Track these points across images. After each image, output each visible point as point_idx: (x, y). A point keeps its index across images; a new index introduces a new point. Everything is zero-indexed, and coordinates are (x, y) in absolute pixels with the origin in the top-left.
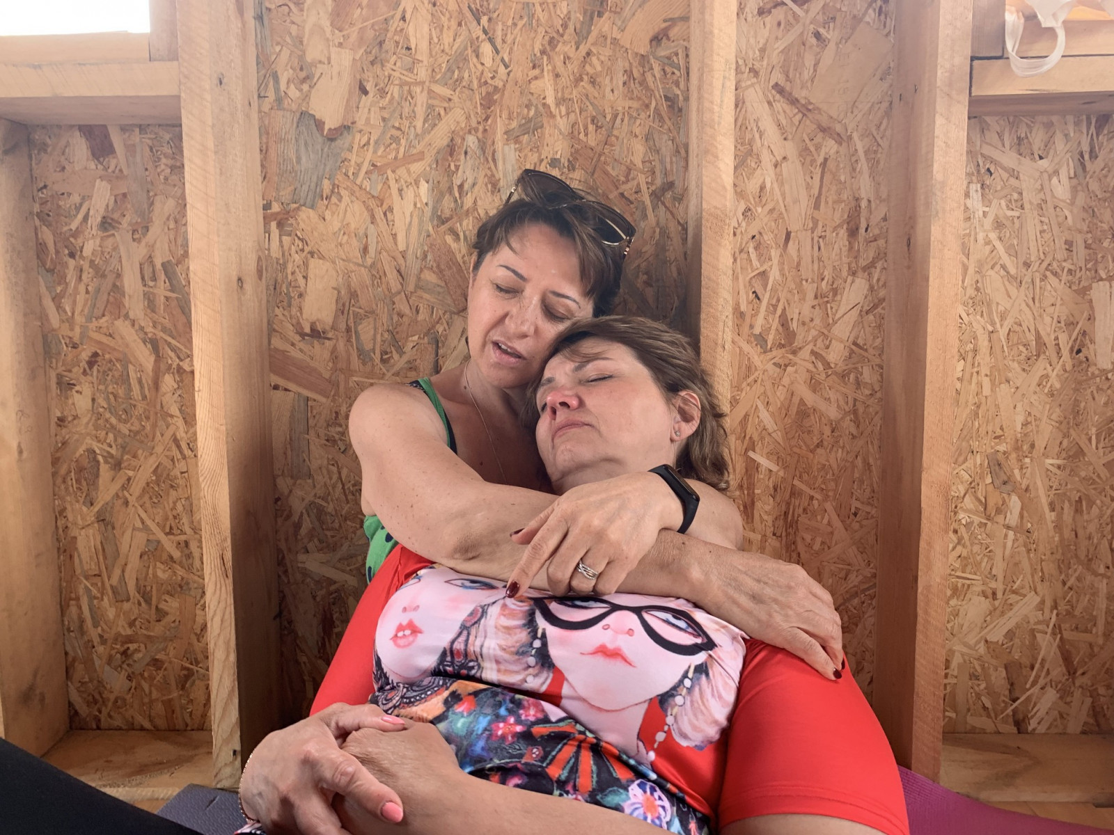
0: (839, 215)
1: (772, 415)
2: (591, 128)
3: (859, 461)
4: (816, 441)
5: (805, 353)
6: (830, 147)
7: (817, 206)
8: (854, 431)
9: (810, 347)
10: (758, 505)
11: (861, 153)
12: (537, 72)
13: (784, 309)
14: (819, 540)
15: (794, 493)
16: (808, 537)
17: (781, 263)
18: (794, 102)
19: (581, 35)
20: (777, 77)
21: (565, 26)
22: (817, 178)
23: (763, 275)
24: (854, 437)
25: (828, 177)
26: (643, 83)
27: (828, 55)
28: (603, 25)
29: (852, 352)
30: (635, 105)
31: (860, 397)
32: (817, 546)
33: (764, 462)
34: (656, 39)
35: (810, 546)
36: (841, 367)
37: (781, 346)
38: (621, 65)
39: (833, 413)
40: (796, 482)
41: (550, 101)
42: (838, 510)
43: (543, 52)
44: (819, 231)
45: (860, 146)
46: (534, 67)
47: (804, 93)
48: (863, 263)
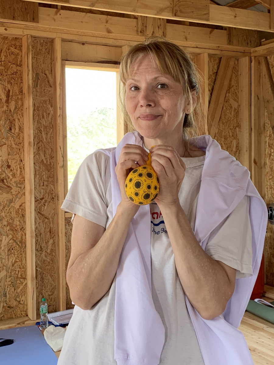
0: (48, 230)
1: (40, 262)
2: (10, 220)
3: (53, 267)
4: (46, 265)
5: (44, 251)
6: (47, 220)
7: (45, 229)
8: (52, 263)
9: (45, 250)
10: (38, 276)
11: (51, 221)
12: (2, 212)
13: (41, 245)
14: (47, 281)
15: (43, 274)
16: (45, 280)
17: (40, 238)
18: (41, 214)
19: (8, 206)
20: (38, 210)
21: (6, 205)
22: (45, 225)
23: (38, 240)
24: (52, 264)
25: (46, 225)
26: (18, 212)
27: (46, 207)
28: (12, 204)
29: (51, 250)
30: (17, 216)
31: (52, 257)
32: (47, 282)
33: (39, 269)
34: (20, 206)
35: (46, 282)
36: (49, 253)
37: (41, 251)
38: (15, 210)
39: (49, 260)
40: (44, 272)
41: (4, 216)
42: (50, 276)
43: (3, 209)
44: (45, 233)
45: (51, 220)
46: (1, 211)
47: (43, 213)
48: (52, 237)
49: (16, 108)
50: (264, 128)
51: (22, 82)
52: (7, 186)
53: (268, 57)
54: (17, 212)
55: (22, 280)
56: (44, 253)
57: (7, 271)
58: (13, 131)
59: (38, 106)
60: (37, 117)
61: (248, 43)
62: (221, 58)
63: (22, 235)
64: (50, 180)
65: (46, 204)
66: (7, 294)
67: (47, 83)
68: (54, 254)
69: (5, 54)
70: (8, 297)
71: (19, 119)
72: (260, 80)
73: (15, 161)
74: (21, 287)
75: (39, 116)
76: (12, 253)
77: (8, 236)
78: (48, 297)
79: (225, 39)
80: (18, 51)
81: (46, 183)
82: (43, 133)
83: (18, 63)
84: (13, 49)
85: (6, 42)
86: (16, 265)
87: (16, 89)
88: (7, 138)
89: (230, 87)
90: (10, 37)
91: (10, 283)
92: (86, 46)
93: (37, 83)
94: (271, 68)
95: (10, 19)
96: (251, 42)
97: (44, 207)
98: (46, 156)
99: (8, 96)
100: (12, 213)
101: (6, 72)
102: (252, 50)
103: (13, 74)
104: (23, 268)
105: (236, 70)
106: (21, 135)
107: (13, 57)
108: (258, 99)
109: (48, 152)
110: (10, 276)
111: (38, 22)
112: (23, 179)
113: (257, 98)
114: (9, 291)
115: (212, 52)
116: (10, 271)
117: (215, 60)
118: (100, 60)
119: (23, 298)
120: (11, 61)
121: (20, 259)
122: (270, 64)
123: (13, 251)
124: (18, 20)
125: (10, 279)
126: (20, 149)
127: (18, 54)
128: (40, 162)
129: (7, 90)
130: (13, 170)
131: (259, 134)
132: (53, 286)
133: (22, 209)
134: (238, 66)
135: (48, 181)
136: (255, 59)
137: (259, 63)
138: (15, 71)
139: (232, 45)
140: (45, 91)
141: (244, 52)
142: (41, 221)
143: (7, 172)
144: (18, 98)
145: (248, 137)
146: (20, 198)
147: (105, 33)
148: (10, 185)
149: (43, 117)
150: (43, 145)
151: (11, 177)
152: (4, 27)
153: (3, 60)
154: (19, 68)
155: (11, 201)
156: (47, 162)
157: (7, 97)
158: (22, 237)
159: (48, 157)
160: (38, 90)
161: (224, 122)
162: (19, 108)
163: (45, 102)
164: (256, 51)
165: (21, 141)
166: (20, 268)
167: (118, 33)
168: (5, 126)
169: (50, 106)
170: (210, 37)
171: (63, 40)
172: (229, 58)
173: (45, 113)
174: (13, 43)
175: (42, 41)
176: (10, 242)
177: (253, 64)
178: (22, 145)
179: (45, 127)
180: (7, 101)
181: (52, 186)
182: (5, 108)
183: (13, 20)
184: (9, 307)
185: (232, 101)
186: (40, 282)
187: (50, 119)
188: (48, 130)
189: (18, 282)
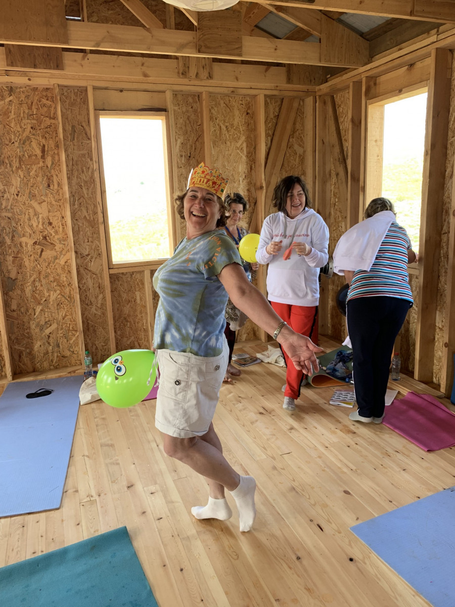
49: (53, 163)
50: (330, 175)
51: (57, 136)
52: (50, 243)
53: (335, 96)
54: (63, 268)
55: (74, 332)
56: (94, 307)
57: (58, 324)
58: (51, 187)
59: (76, 161)
60: (77, 172)
61: (311, 81)
62: (283, 99)
63: (70, 290)
64: (95, 236)
65: (93, 260)
66: (60, 345)
67: (84, 135)
68: (104, 308)
69: (37, 107)
70: (61, 348)
71: (57, 175)
72: (325, 122)
73: (56, 218)
74: (74, 338)
75: (78, 170)
76: (61, 308)
77: (55, 291)
78: (102, 348)
79: (283, 77)
80: (51, 103)
81: (90, 239)
82: (84, 188)
83: (52, 116)
84: (44, 101)
85: (36, 93)
86: (66, 318)
87: (52, 143)
88: (46, 195)
89: (294, 131)
90: (40, 88)
91: (62, 335)
92: (124, 93)
93: (74, 136)
94: (337, 108)
95: (30, 67)
96: (314, 79)
97: (91, 263)
98: (89, 212)
99: (43, 151)
100: (58, 269)
101: (39, 126)
102: (317, 88)
103: (47, 128)
104: (74, 321)
105: (300, 112)
106: (61, 191)
107: (45, 109)
108: (324, 143)
109: (91, 208)
110: (62, 329)
111: (63, 70)
112: (66, 236)
113: (322, 142)
114: (62, 342)
115: (268, 93)
116: (61, 324)
117: (276, 102)
118: (140, 107)
119: (77, 349)
120: (44, 114)
121: (70, 313)
122: (336, 103)
123: (62, 305)
124: (40, 68)
125: (61, 331)
126: (60, 206)
127: (51, 106)
128: (83, 218)
129: (42, 145)
130: (54, 226)
131: (324, 182)
132: (106, 338)
133: (68, 266)
134: (304, 108)
135: (92, 237)
136: (319, 98)
137: (325, 103)
138: (49, 124)
139: (292, 84)
140: (83, 144)
141: (308, 91)
142: (89, 277)
143: (48, 229)
144: (54, 153)
145: (312, 186)
146: (64, 255)
147: (142, 78)
148: (53, 242)
149: (83, 172)
150: (84, 201)
151: (53, 234)
152: (27, 76)
153: (35, 113)
154: (53, 121)
155: (56, 258)
156: (90, 218)
157: (42, 153)
158: (70, 292)
159: (91, 212)
160: (76, 144)
161: (288, 169)
162: (56, 164)
163: (84, 155)
164: (320, 90)
165: (61, 198)
166: (71, 321)
167: (156, 77)
168: (44, 182)
169: (89, 160)
170: (265, 76)
171: (95, 88)
172: (292, 99)
173: (84, 168)
174: (44, 94)
175: (76, 91)
176: (59, 297)
177: (317, 104)
178: (62, 201)
179: (86, 182)
180: (43, 157)
181: (97, 242)
182: (41, 164)
183: (35, 68)
184: (62, 357)
185: (296, 147)
186: (93, 334)
187: (90, 173)
188: (89, 185)
189: (70, 334)
